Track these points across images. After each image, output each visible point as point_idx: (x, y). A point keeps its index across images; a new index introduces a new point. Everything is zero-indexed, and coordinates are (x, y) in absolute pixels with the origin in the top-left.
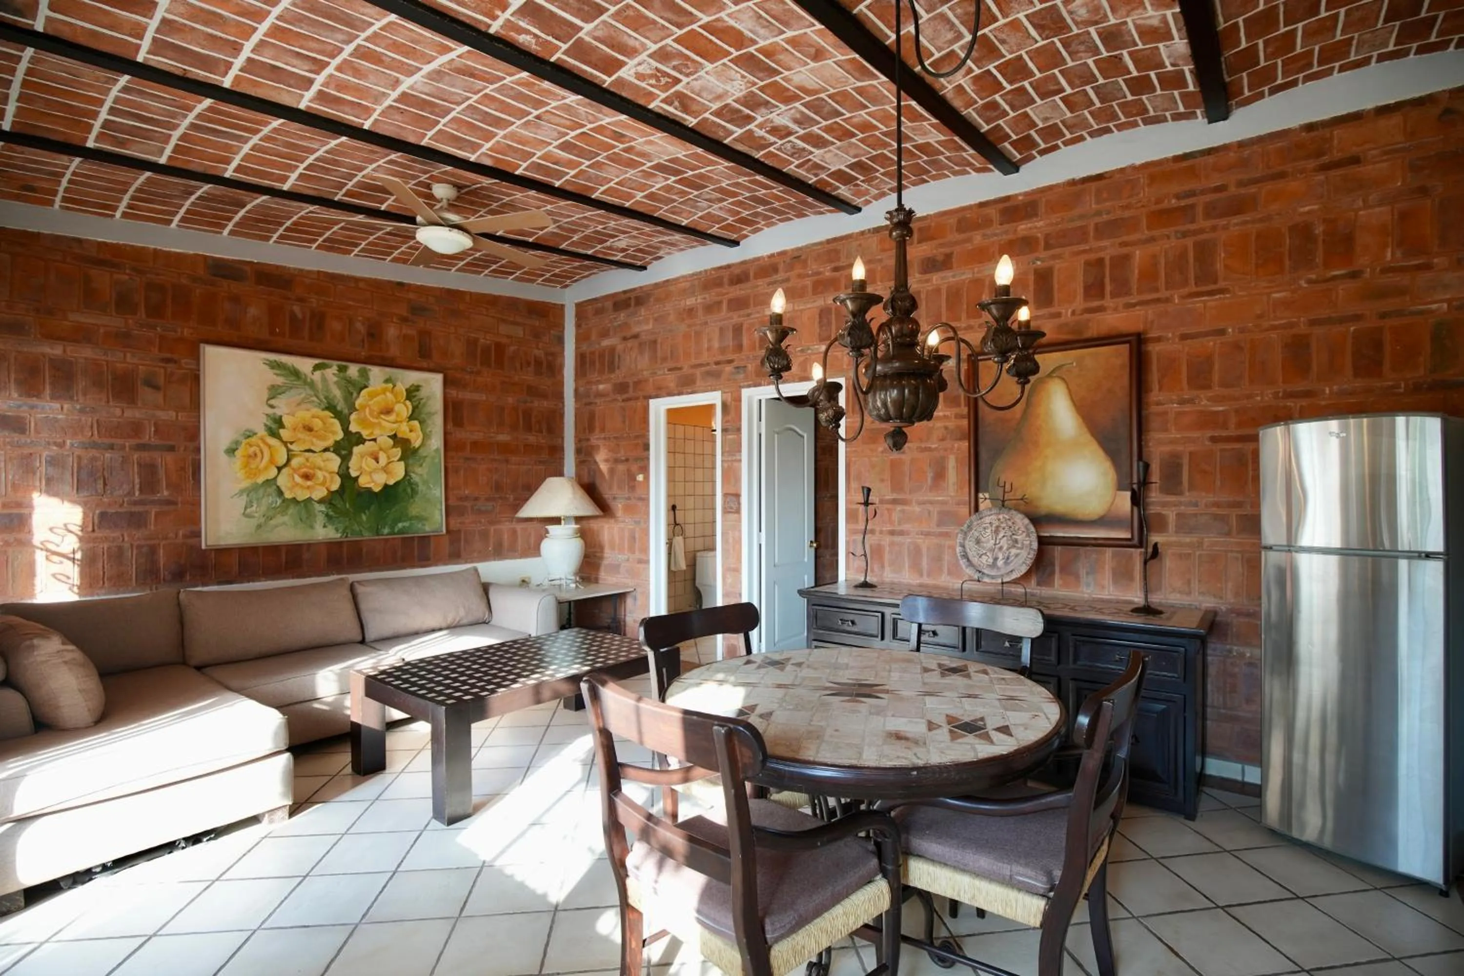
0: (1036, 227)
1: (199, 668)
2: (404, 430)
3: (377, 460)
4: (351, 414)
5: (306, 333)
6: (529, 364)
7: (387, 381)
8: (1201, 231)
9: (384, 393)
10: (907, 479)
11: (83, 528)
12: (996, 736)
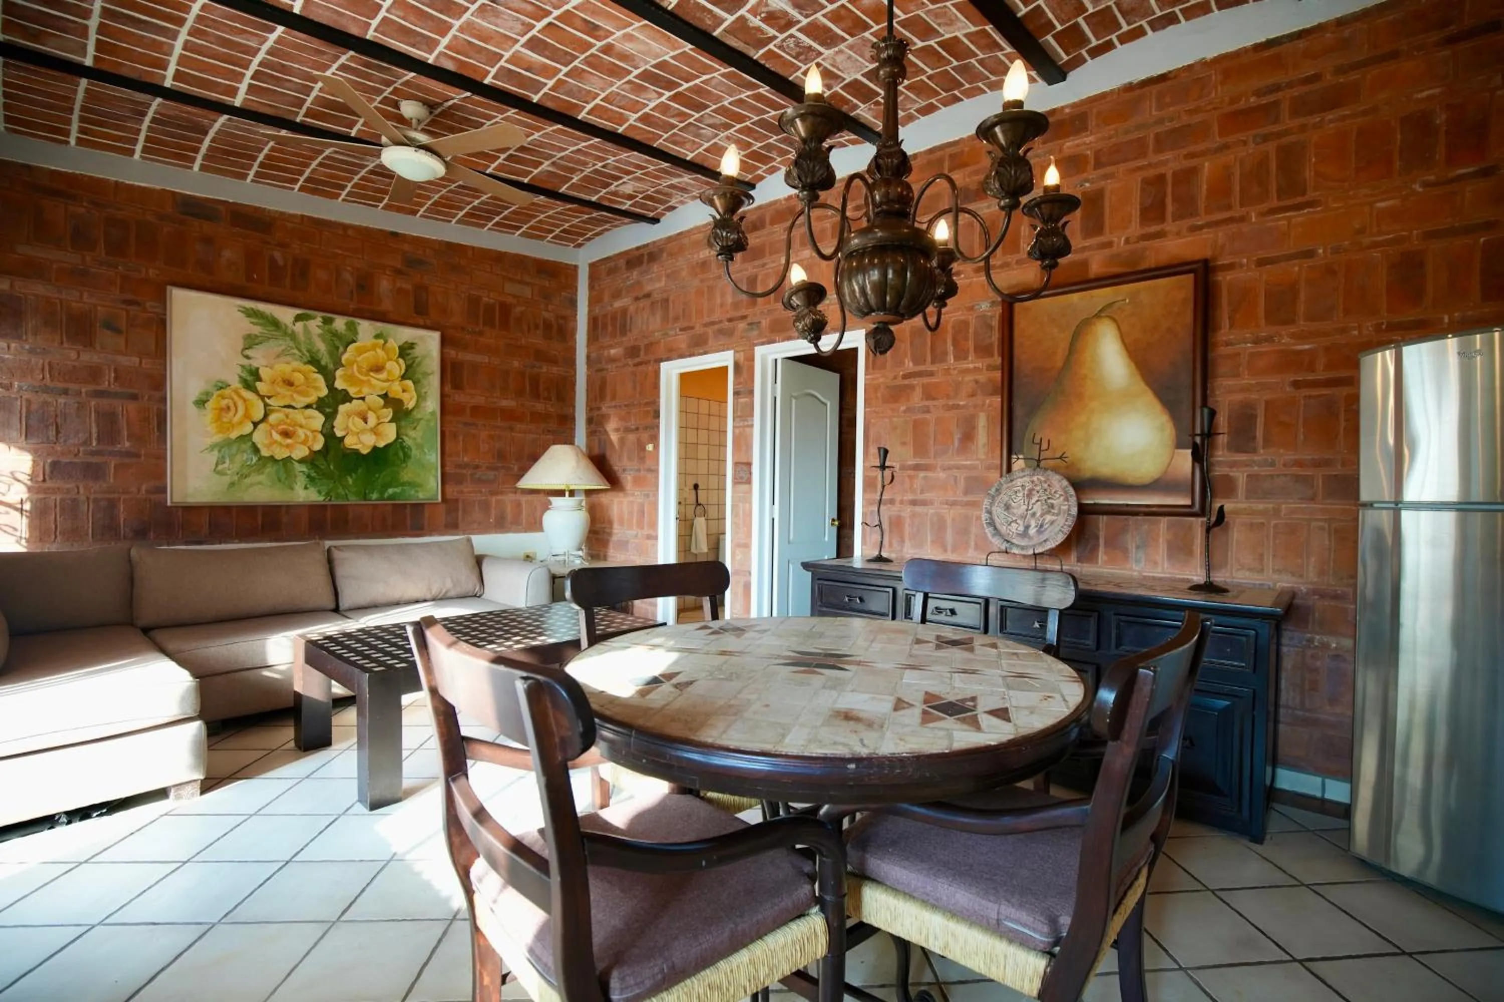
0: (1085, 144)
1: (146, 631)
2: (396, 390)
3: (365, 420)
4: (337, 369)
5: (288, 282)
6: (537, 327)
7: (377, 337)
8: (1287, 132)
9: (375, 350)
10: (932, 442)
11: (33, 477)
12: (986, 720)
